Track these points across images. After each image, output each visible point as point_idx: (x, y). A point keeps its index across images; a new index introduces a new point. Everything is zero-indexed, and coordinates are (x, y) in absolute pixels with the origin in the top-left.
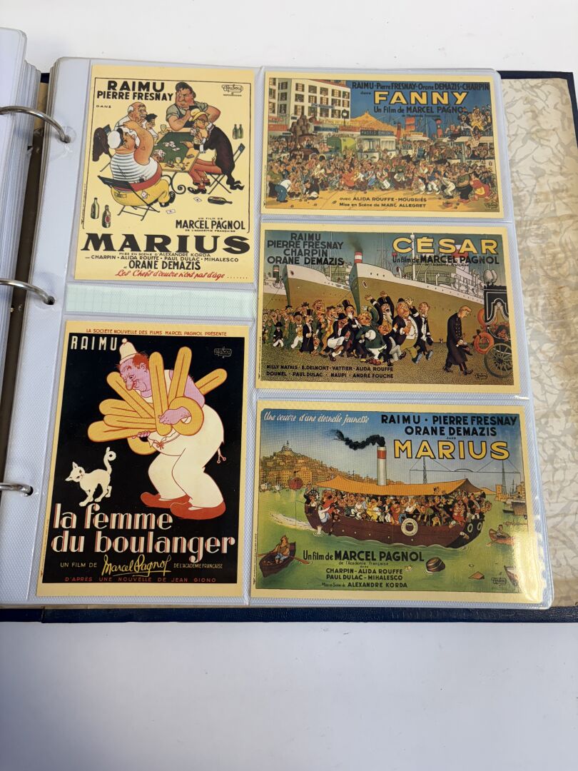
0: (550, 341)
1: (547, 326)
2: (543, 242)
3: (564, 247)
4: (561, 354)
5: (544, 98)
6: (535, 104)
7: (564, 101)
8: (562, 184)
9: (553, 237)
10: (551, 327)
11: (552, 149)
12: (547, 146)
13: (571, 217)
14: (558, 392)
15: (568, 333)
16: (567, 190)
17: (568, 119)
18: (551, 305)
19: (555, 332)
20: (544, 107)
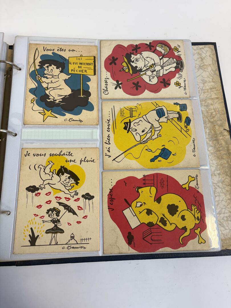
0: (212, 146)
1: (210, 141)
2: (207, 108)
3: (215, 110)
4: (216, 151)
5: (205, 53)
6: (202, 55)
7: (213, 54)
8: (213, 86)
9: (211, 106)
10: (212, 141)
11: (209, 72)
12: (207, 71)
13: (217, 98)
14: (215, 166)
15: (218, 143)
16: (215, 88)
17: (215, 60)
18: (211, 132)
19: (213, 143)
20: (205, 56)
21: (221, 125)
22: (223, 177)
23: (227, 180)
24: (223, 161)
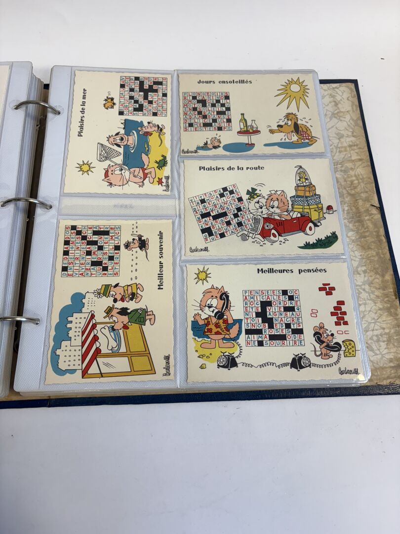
0: (353, 231)
1: (350, 222)
2: (345, 175)
3: (357, 177)
4: (359, 238)
5: (341, 94)
6: (336, 98)
7: (353, 96)
8: (354, 142)
9: (351, 171)
10: (353, 222)
11: (347, 122)
12: (344, 121)
13: (360, 160)
14: (359, 260)
15: (363, 226)
16: (357, 145)
17: (356, 105)
18: (352, 210)
19: (355, 226)
20: (341, 99)
21: (367, 200)
22: (371, 276)
23: (377, 281)
24: (370, 253)
